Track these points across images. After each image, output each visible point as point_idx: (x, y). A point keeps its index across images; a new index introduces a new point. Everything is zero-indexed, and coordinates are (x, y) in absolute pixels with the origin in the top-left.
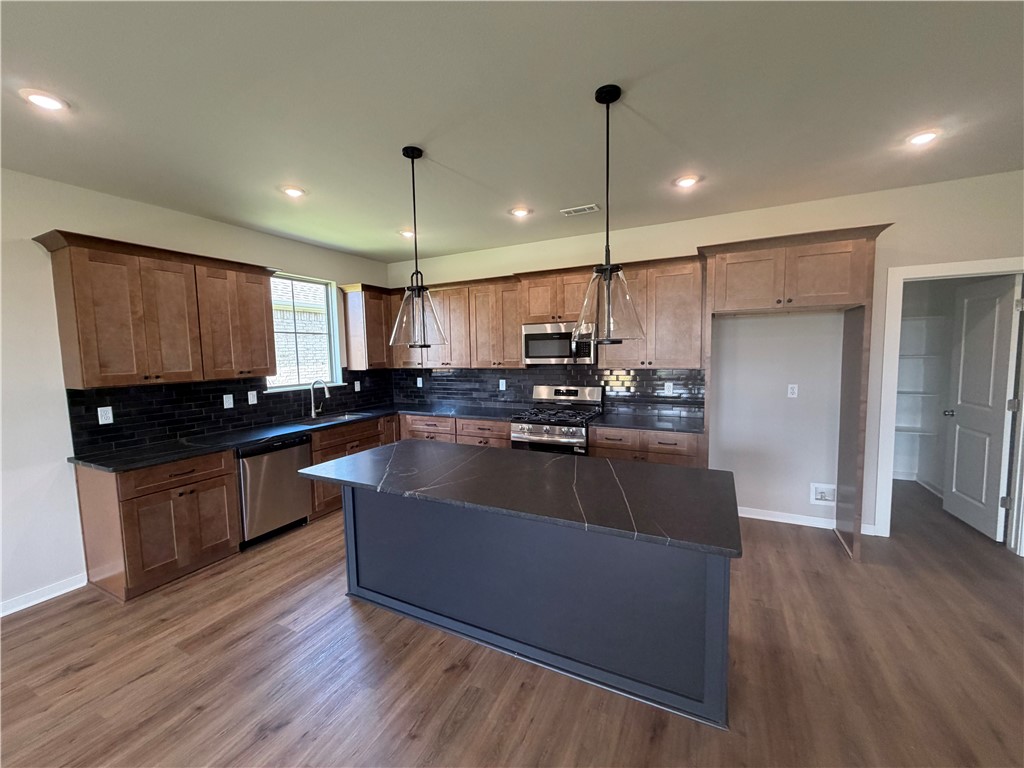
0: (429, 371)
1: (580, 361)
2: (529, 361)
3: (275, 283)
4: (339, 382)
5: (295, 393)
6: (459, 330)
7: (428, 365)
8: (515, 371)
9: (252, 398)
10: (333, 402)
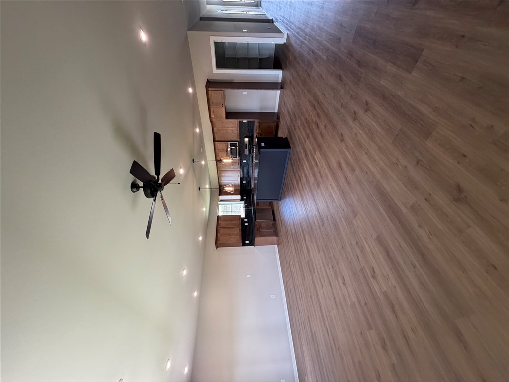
0: (241, 179)
1: (237, 145)
2: (237, 157)
3: (220, 214)
4: (243, 202)
5: (245, 212)
6: (230, 173)
7: (239, 180)
8: (240, 159)
9: (246, 220)
10: (248, 203)
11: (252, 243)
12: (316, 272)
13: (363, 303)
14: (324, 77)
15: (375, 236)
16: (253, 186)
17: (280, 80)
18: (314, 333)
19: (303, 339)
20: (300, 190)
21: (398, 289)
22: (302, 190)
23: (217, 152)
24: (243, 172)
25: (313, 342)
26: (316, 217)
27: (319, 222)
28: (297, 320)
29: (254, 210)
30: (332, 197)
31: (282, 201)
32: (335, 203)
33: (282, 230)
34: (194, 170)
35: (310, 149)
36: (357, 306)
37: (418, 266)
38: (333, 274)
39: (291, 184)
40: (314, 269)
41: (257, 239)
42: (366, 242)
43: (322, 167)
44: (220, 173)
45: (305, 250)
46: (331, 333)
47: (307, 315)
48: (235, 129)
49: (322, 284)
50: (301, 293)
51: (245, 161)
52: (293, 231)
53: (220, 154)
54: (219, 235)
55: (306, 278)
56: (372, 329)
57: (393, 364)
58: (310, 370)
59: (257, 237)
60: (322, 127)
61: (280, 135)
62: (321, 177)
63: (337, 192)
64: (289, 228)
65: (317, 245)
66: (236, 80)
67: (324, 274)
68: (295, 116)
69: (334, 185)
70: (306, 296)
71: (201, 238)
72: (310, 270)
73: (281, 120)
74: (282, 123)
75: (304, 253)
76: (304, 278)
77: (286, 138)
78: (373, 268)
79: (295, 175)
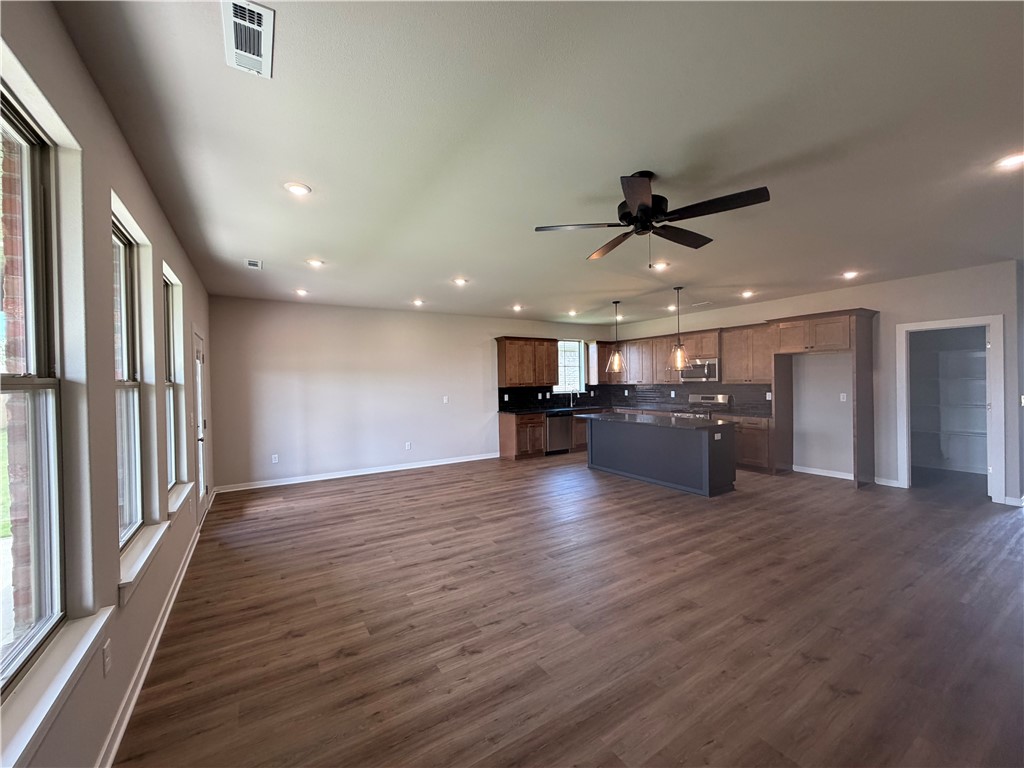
0: (633, 386)
1: (711, 380)
2: (684, 380)
3: (560, 344)
4: (583, 391)
5: (563, 394)
6: (647, 363)
7: (631, 382)
8: (679, 385)
9: (548, 396)
10: (581, 401)
11: (503, 407)
12: (459, 533)
13: (413, 621)
14: (907, 590)
15: (544, 665)
16: (618, 411)
17: (880, 481)
18: (353, 521)
19: (339, 499)
20: (618, 511)
21: (447, 698)
22: (618, 516)
23: (695, 336)
24: (648, 391)
25: (339, 517)
26: (565, 543)
27: (555, 549)
28: (369, 489)
29: (570, 414)
30: (611, 581)
31: (589, 471)
32: (601, 586)
33: (530, 468)
34: (658, 290)
35: (715, 542)
36: (406, 610)
37: (495, 748)
38: (460, 566)
39: (628, 493)
40: (464, 528)
41: (512, 418)
42: (530, 645)
43: (677, 565)
44: (648, 343)
45: (496, 513)
46: (357, 553)
47: (381, 508)
48: (751, 375)
49: (437, 542)
50: (417, 500)
51: (673, 394)
52: (530, 492)
53: (690, 342)
54: (522, 343)
55: (444, 512)
56: (371, 633)
57: (317, 665)
58: (293, 508)
59: (517, 418)
60: (775, 573)
61: (740, 474)
62: (655, 561)
63: (625, 594)
64: (536, 483)
65: (509, 540)
66: (879, 379)
67: (457, 549)
68: (790, 512)
69: (640, 588)
70: (414, 509)
71: (517, 308)
72: (460, 521)
73: (775, 478)
74: (770, 481)
75: (490, 510)
76: (444, 507)
77: (732, 489)
78: (479, 652)
79: (648, 503)
